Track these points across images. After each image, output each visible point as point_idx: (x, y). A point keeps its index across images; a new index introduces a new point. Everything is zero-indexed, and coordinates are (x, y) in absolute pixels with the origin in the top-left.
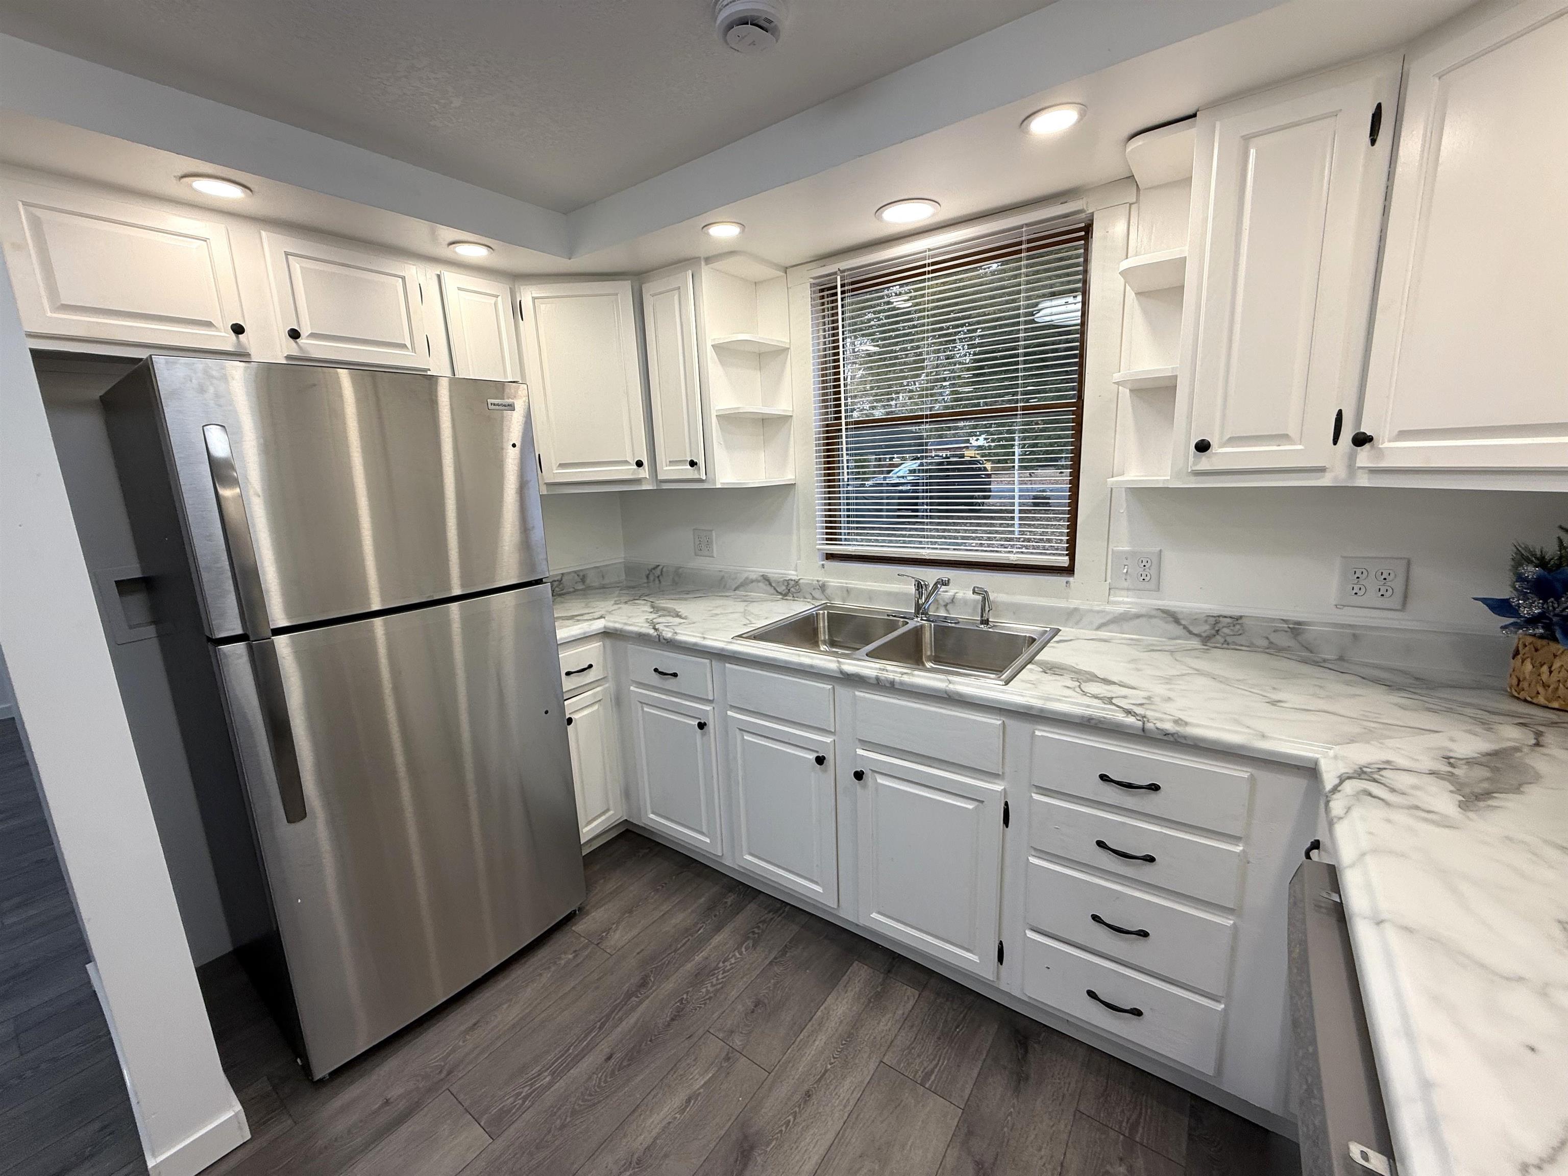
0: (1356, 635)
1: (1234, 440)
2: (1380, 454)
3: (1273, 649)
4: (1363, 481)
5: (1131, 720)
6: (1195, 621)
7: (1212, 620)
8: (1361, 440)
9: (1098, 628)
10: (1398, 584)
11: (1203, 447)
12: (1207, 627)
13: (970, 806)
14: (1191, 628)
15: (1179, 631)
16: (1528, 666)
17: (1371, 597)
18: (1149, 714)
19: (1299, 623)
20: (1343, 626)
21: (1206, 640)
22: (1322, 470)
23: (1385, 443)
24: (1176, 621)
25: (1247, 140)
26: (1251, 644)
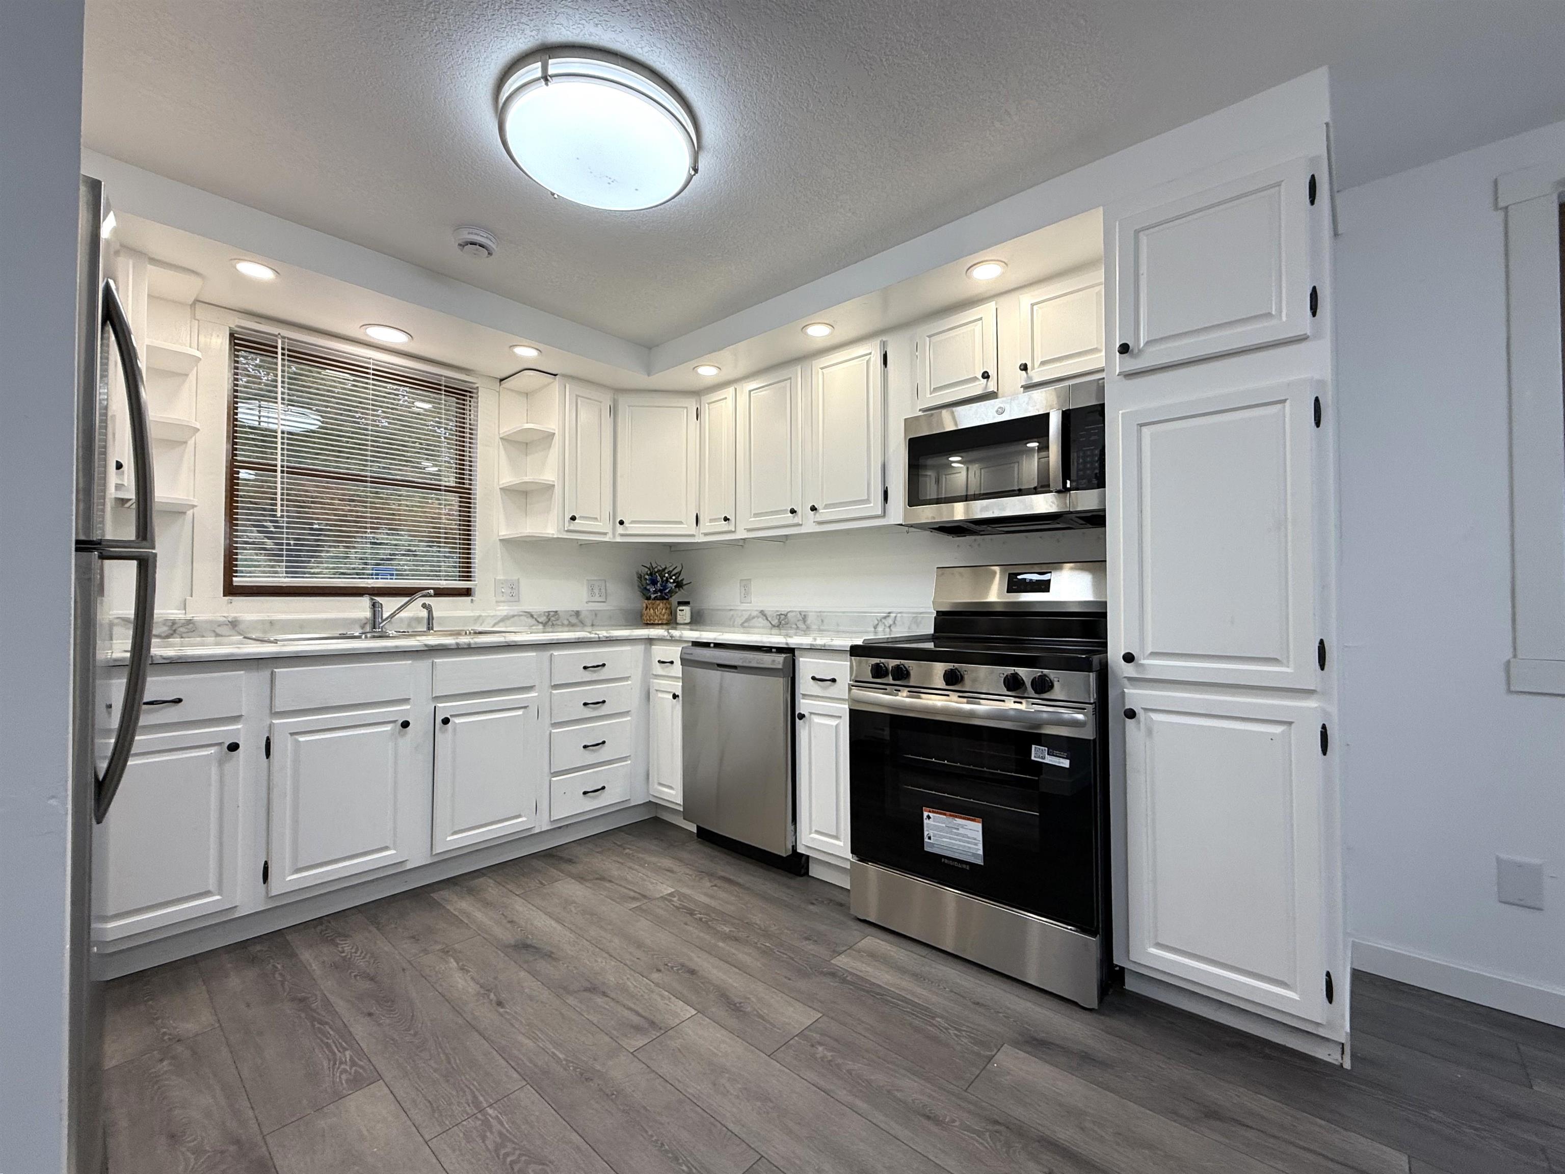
0: (596, 613)
1: (582, 518)
2: (628, 528)
3: (572, 625)
4: (618, 539)
5: (593, 635)
6: (540, 616)
7: (547, 614)
8: (621, 523)
9: (493, 626)
10: (603, 591)
11: (573, 518)
12: (545, 618)
13: (520, 712)
14: (539, 619)
15: (534, 622)
16: (652, 610)
17: (597, 598)
19: (577, 612)
20: (591, 611)
21: (545, 624)
22: (605, 534)
23: (626, 524)
24: (532, 616)
25: (577, 396)
26: (563, 625)
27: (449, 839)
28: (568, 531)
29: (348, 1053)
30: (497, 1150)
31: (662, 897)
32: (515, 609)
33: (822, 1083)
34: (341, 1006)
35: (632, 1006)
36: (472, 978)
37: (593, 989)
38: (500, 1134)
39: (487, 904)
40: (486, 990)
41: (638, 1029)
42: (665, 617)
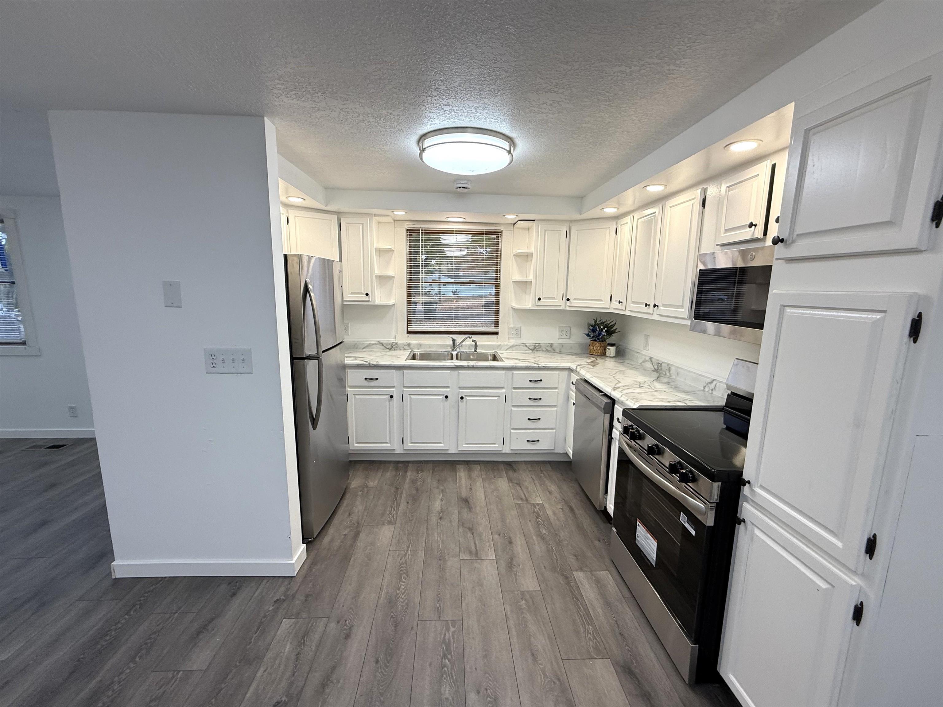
0: (562, 345)
1: (545, 298)
2: (571, 303)
3: (548, 351)
4: (568, 308)
5: (536, 365)
6: (530, 346)
8: (568, 300)
9: (506, 350)
10: (569, 333)
11: (539, 299)
12: (533, 347)
13: (496, 398)
15: (527, 348)
16: (592, 347)
17: (564, 336)
18: (539, 363)
19: (552, 344)
20: (560, 344)
21: (533, 350)
22: (560, 306)
23: (572, 301)
24: (526, 346)
25: (545, 230)
26: (543, 350)
27: (464, 445)
28: (537, 306)
29: (394, 512)
30: (401, 564)
31: (533, 504)
32: (519, 341)
33: (509, 613)
34: (404, 495)
35: (477, 543)
36: (441, 505)
37: (470, 529)
38: (406, 561)
39: (470, 477)
40: (442, 511)
41: (470, 552)
42: (600, 352)
